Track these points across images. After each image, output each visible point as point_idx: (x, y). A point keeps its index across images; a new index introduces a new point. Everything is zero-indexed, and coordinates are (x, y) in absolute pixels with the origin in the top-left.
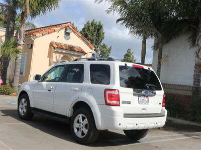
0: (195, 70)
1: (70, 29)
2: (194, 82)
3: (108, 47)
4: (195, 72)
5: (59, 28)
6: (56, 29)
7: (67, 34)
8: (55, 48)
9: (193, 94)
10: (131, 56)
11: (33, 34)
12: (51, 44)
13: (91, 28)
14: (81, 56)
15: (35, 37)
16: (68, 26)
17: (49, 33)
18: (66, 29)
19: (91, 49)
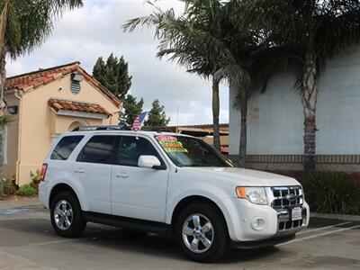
0: (305, 129)
1: (80, 74)
2: (305, 147)
3: (137, 101)
4: (305, 132)
5: (61, 74)
6: (56, 76)
7: (75, 83)
8: (57, 110)
9: (305, 167)
10: (161, 113)
11: (17, 88)
12: (51, 103)
13: (107, 70)
14: (101, 120)
15: (21, 92)
16: (76, 70)
17: (45, 84)
18: (73, 76)
19: (117, 105)
